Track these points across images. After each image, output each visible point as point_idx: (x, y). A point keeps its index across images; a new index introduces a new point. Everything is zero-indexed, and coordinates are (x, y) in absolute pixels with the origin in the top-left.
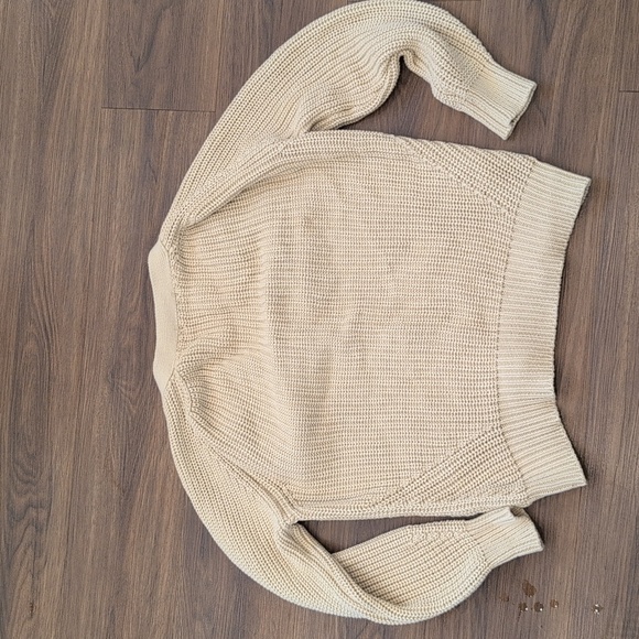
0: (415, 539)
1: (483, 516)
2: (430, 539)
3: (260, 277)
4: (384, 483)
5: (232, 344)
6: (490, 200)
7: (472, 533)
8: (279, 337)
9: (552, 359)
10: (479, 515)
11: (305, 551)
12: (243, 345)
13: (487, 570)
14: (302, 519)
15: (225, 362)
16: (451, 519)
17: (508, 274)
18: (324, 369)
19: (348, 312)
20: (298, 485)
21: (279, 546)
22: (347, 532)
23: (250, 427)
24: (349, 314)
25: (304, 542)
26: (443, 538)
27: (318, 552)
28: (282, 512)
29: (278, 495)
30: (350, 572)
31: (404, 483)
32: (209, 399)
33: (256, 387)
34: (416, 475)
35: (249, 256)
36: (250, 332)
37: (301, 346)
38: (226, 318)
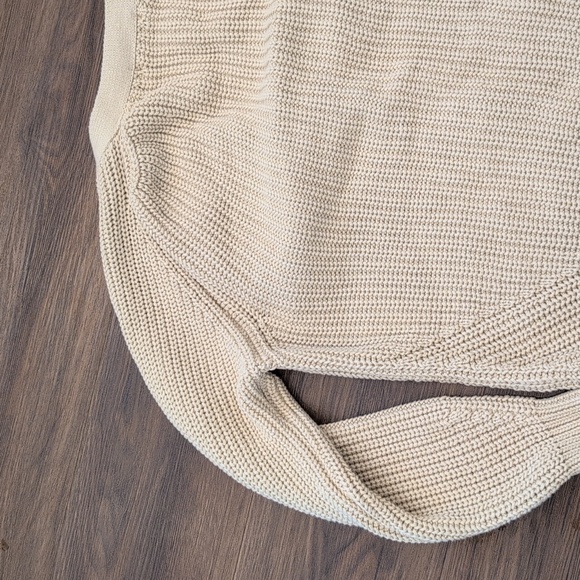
0: (454, 417)
1: (566, 395)
2: (476, 419)
4: (415, 328)
5: (211, 99)
7: (545, 418)
8: (287, 90)
10: (566, 391)
11: (279, 415)
12: (227, 103)
13: (567, 476)
14: (282, 366)
15: (196, 125)
16: (511, 393)
18: (347, 146)
19: (396, 64)
20: (283, 318)
22: (346, 396)
23: (222, 222)
24: (399, 68)
25: (279, 403)
26: (498, 421)
27: (300, 420)
28: (255, 352)
29: (250, 328)
30: (345, 453)
31: (447, 331)
32: (166, 178)
33: (238, 164)
34: (467, 322)
36: (241, 85)
37: (319, 105)
38: (207, 60)
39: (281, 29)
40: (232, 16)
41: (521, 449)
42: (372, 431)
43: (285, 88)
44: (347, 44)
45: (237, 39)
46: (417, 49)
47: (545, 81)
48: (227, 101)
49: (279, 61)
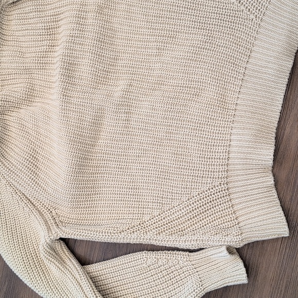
0: (149, 263)
1: (204, 251)
2: (160, 263)
3: (57, 48)
4: (131, 216)
5: (29, 97)
6: (242, 7)
7: (193, 263)
9: (274, 135)
10: (203, 249)
11: (62, 261)
12: (37, 99)
13: (204, 293)
14: (63, 237)
15: (21, 111)
16: (178, 249)
17: (248, 66)
18: (97, 123)
19: (121, 82)
20: (65, 211)
21: (42, 255)
22: (97, 250)
23: (33, 161)
24: (122, 84)
25: (63, 255)
26: (171, 264)
27: (72, 263)
28: (49, 229)
29: (48, 216)
30: (95, 282)
31: (146, 218)
32: (6, 137)
33: (42, 131)
34: (156, 213)
35: (50, 31)
36: (44, 90)
37: (82, 103)
38: (27, 77)
39: (62, 64)
40: (39, 56)
41: (182, 278)
42: (109, 269)
43: (65, 94)
44: (96, 72)
45: (42, 68)
46: (131, 75)
47: (193, 93)
48: (37, 98)
49: (62, 80)
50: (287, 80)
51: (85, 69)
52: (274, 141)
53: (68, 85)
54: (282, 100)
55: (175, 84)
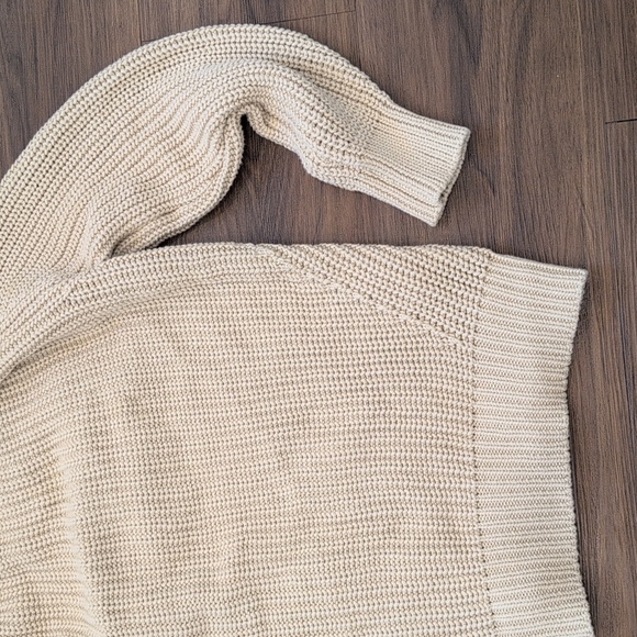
3: (65, 508)
6: (427, 327)
9: (578, 577)
17: (478, 445)
35: (40, 476)
50: (567, 454)
51: (138, 539)
52: (582, 589)
53: (111, 586)
54: (570, 498)
55: (339, 519)
